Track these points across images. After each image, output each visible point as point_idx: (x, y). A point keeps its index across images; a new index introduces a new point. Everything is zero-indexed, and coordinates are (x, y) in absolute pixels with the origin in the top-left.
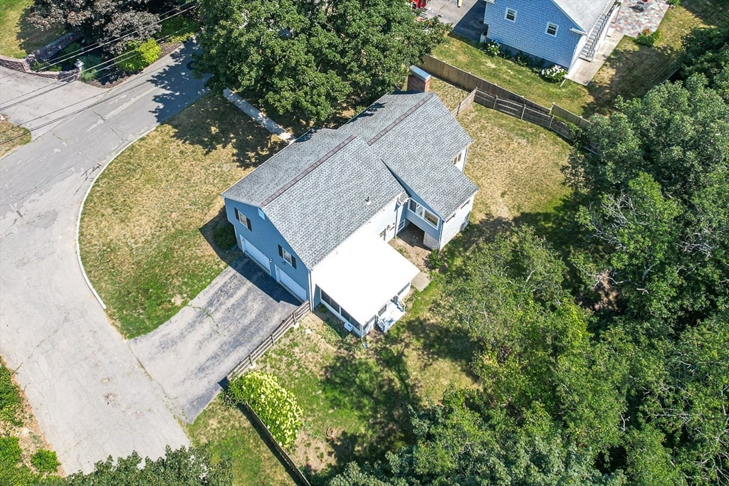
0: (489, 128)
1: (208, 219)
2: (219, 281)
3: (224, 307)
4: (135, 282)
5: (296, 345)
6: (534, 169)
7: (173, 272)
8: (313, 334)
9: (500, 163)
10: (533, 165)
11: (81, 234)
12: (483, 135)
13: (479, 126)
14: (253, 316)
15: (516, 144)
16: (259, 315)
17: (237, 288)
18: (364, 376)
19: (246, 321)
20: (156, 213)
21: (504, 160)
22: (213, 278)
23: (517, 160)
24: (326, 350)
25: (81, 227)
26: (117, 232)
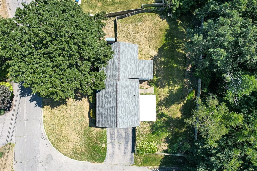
0: (129, 26)
1: (88, 122)
2: (108, 133)
3: (116, 138)
4: (90, 151)
5: (140, 131)
6: (151, 31)
7: (95, 141)
8: (141, 126)
9: (141, 37)
10: (149, 30)
11: (63, 154)
12: (129, 31)
13: (126, 28)
14: (124, 134)
15: (140, 26)
16: (125, 133)
17: (114, 131)
18: (159, 124)
19: (124, 136)
20: (73, 132)
21: (141, 35)
22: (106, 134)
23: (144, 32)
24: (147, 126)
25: (61, 152)
26: (71, 145)
